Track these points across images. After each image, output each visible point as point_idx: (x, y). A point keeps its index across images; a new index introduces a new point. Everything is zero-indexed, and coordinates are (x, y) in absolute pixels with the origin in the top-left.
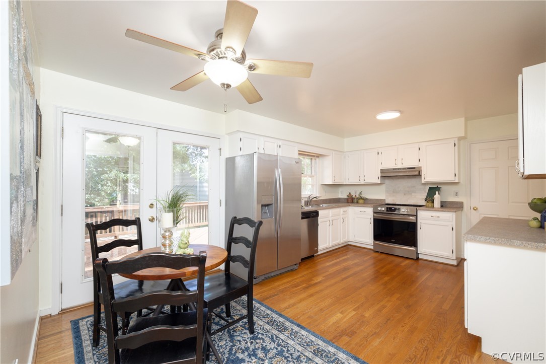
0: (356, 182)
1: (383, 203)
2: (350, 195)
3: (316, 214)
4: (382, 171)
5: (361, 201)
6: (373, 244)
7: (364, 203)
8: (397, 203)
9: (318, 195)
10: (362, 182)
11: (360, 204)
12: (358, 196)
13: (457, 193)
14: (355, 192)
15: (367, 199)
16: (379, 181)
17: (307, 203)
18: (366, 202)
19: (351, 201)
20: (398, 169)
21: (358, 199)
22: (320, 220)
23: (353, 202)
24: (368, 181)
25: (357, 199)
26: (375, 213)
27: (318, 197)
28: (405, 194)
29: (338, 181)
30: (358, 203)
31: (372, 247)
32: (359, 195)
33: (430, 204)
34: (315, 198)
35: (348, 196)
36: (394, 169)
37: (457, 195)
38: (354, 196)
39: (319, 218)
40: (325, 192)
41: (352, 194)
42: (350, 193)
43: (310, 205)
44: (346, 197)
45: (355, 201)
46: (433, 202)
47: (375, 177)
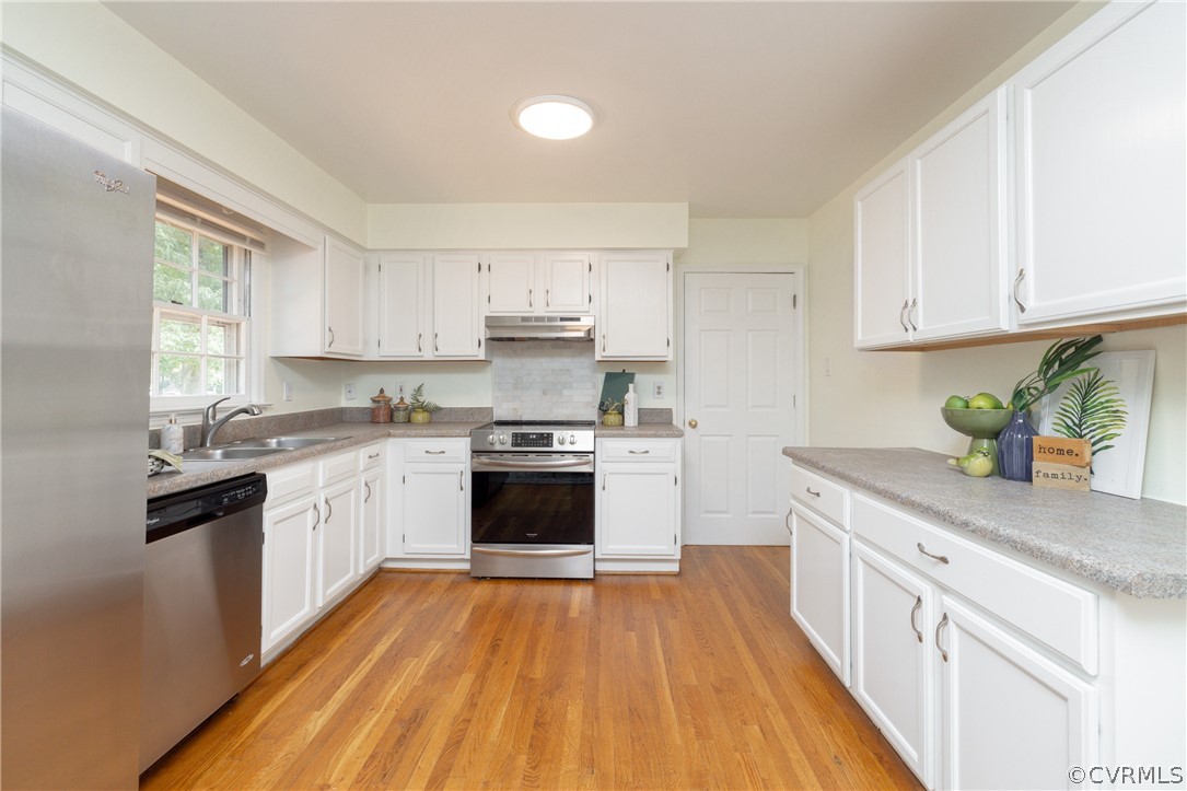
0: (407, 351)
1: (487, 420)
2: (381, 399)
3: (253, 487)
4: (491, 323)
5: (419, 417)
6: (468, 556)
7: (430, 423)
8: (525, 418)
9: (256, 400)
10: (428, 355)
11: (418, 424)
12: (408, 400)
13: (659, 388)
14: (399, 388)
15: (438, 409)
16: (481, 354)
17: (197, 440)
18: (436, 419)
19: (387, 417)
20: (538, 319)
21: (410, 412)
22: (272, 513)
23: (391, 419)
24: (449, 350)
25: (406, 408)
26: (476, 452)
27: (261, 408)
28: (545, 393)
29: (342, 349)
30: (409, 421)
31: (466, 566)
32: (415, 398)
33: (612, 418)
34: (245, 411)
35: (374, 401)
36: (524, 319)
37: (659, 393)
38: (396, 401)
39: (266, 505)
40: (290, 389)
41: (388, 393)
42: (382, 391)
43: (215, 445)
44: (368, 404)
45: (400, 416)
46: (622, 413)
47: (467, 341)
